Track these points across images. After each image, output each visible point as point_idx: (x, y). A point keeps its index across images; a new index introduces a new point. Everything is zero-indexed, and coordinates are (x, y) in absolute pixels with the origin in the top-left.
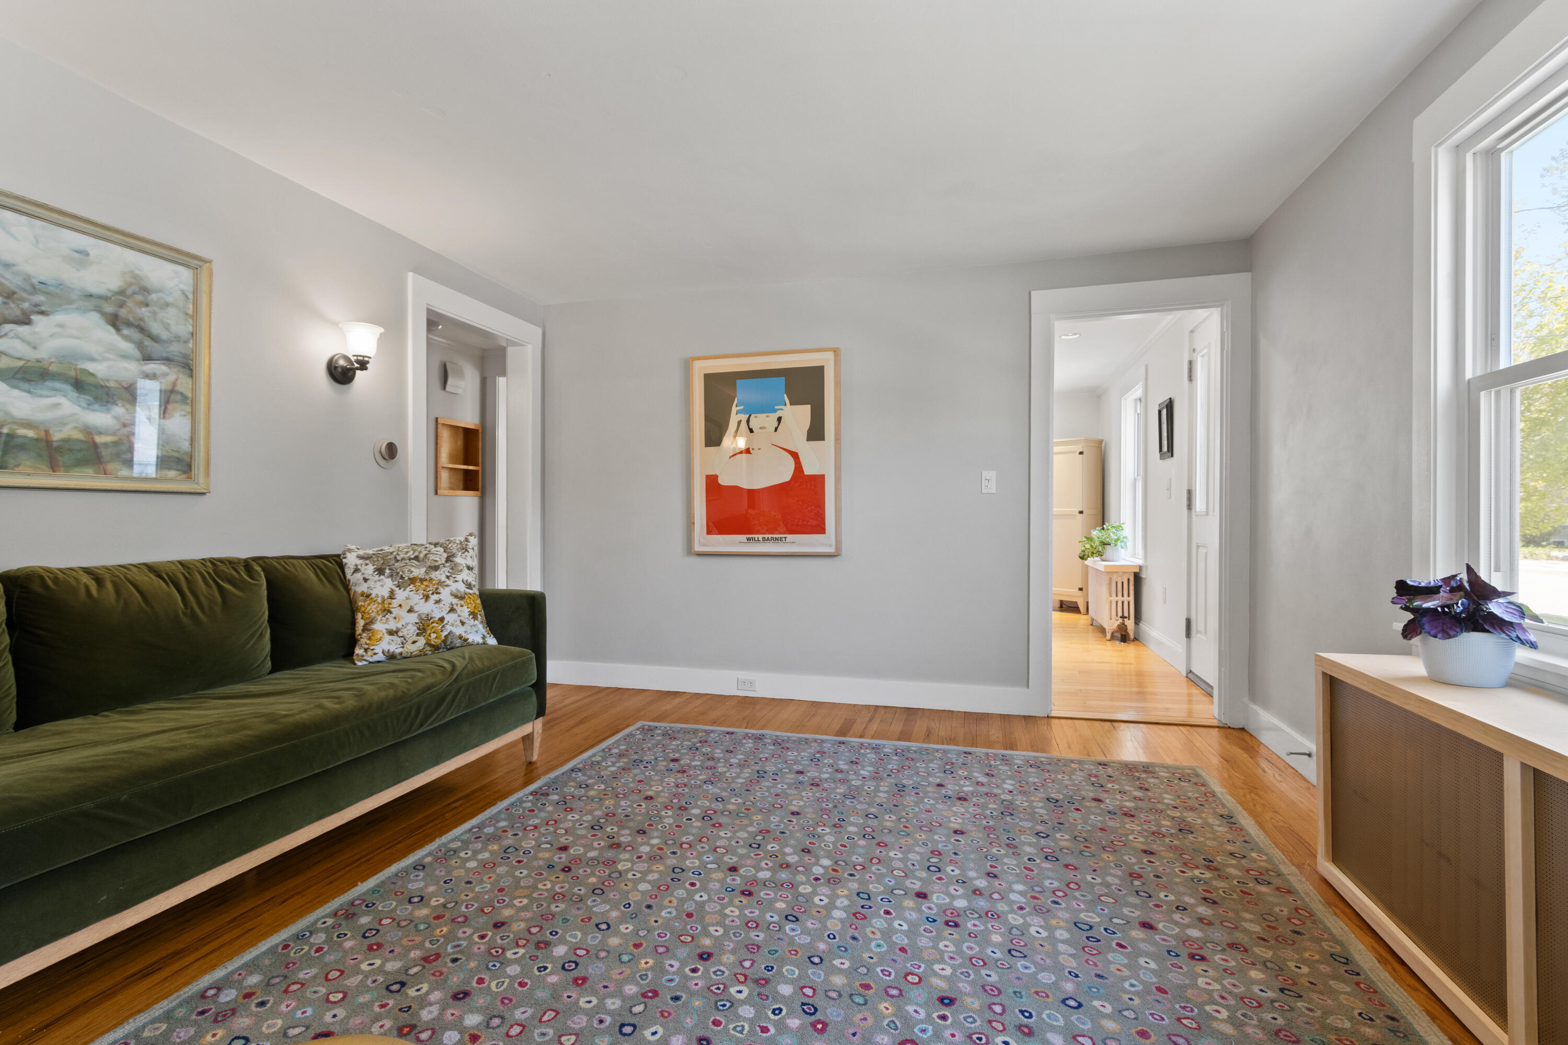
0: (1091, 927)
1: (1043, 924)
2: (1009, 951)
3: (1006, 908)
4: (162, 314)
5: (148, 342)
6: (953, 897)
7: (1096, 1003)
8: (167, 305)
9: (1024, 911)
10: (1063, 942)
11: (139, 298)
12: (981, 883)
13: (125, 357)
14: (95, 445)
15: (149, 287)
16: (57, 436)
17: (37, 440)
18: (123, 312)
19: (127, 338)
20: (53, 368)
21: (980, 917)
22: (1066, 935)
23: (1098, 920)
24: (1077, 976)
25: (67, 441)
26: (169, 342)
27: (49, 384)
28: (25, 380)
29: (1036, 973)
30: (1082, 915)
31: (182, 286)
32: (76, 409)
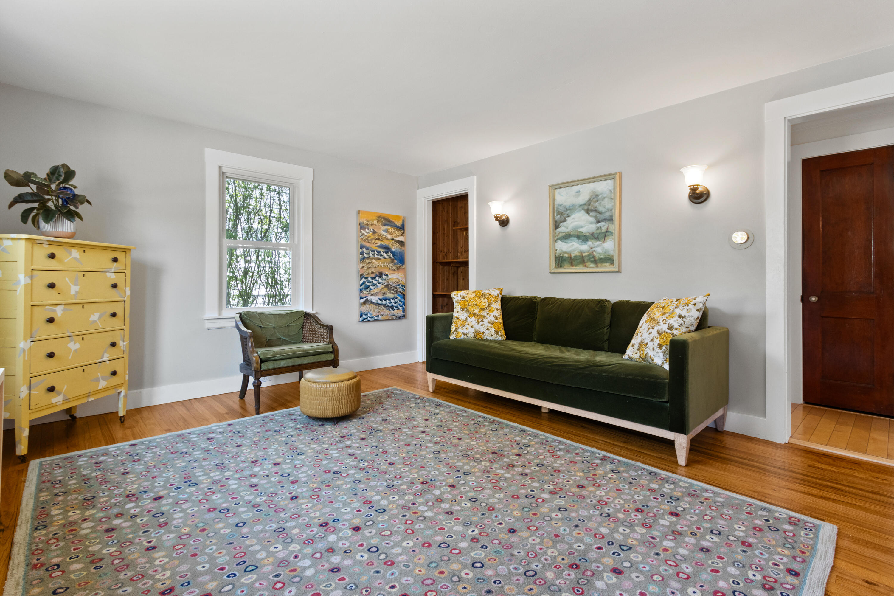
0: (245, 571)
1: (277, 555)
2: (284, 529)
3: (305, 551)
4: (603, 203)
5: (598, 215)
6: (340, 539)
7: (229, 531)
8: (604, 198)
9: (293, 556)
10: (258, 551)
11: (595, 199)
12: (336, 559)
13: (591, 223)
14: (583, 257)
15: (598, 194)
16: (573, 255)
17: (568, 257)
18: (590, 207)
19: (591, 216)
20: (572, 233)
21: (314, 537)
22: (259, 556)
23: (243, 580)
24: (243, 537)
25: (576, 256)
26: (605, 212)
27: (571, 239)
28: (566, 239)
29: (264, 527)
30: (255, 577)
31: (610, 188)
32: (578, 245)
